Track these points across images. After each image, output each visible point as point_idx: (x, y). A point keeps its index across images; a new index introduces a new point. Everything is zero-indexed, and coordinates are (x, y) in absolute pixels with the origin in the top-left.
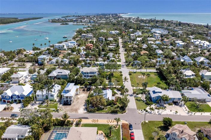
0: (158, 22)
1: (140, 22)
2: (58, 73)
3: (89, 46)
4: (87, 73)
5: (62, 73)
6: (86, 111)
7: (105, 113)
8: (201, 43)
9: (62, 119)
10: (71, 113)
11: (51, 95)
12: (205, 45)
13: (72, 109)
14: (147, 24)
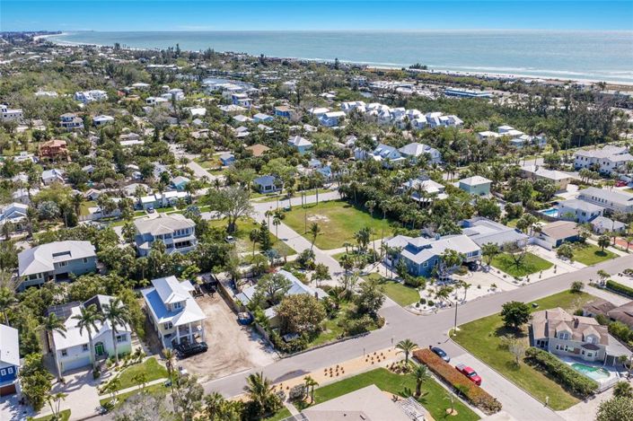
0: (195, 58)
1: (137, 58)
2: (54, 255)
3: (58, 148)
4: (168, 236)
5: (69, 253)
6: (275, 355)
7: (333, 340)
8: (372, 109)
9: (247, 399)
10: (233, 373)
11: (119, 337)
12: (386, 115)
13: (224, 363)
14: (170, 66)
